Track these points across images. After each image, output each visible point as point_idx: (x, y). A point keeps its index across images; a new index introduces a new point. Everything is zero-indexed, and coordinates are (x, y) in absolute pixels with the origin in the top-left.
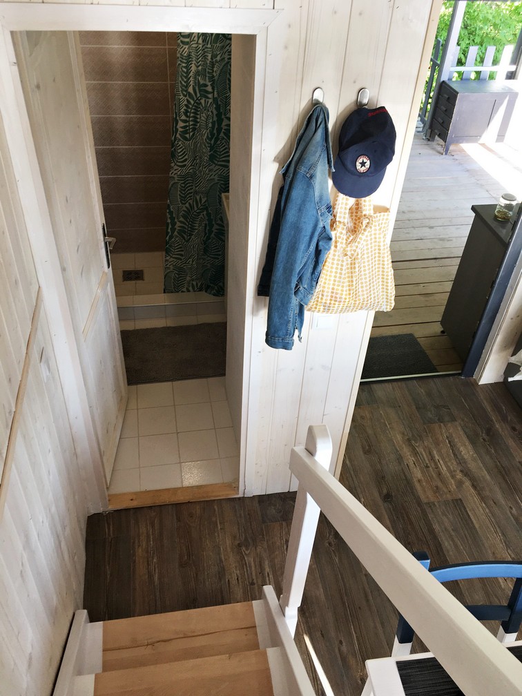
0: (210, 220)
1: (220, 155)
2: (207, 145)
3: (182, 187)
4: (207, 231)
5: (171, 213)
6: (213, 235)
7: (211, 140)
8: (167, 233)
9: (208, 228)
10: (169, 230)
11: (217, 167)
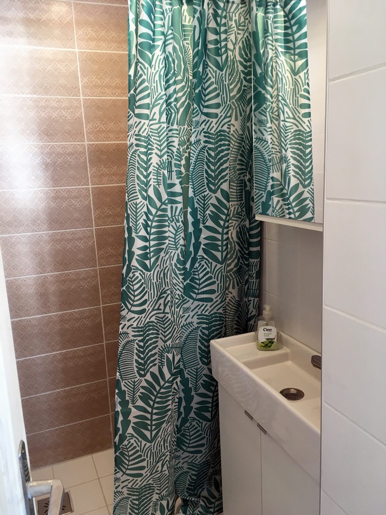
0: (187, 391)
1: (199, 285)
2: (178, 272)
3: (140, 346)
4: (182, 410)
5: (122, 394)
6: (192, 415)
7: (184, 263)
8: (116, 430)
9: (184, 404)
10: (119, 425)
11: (196, 303)
